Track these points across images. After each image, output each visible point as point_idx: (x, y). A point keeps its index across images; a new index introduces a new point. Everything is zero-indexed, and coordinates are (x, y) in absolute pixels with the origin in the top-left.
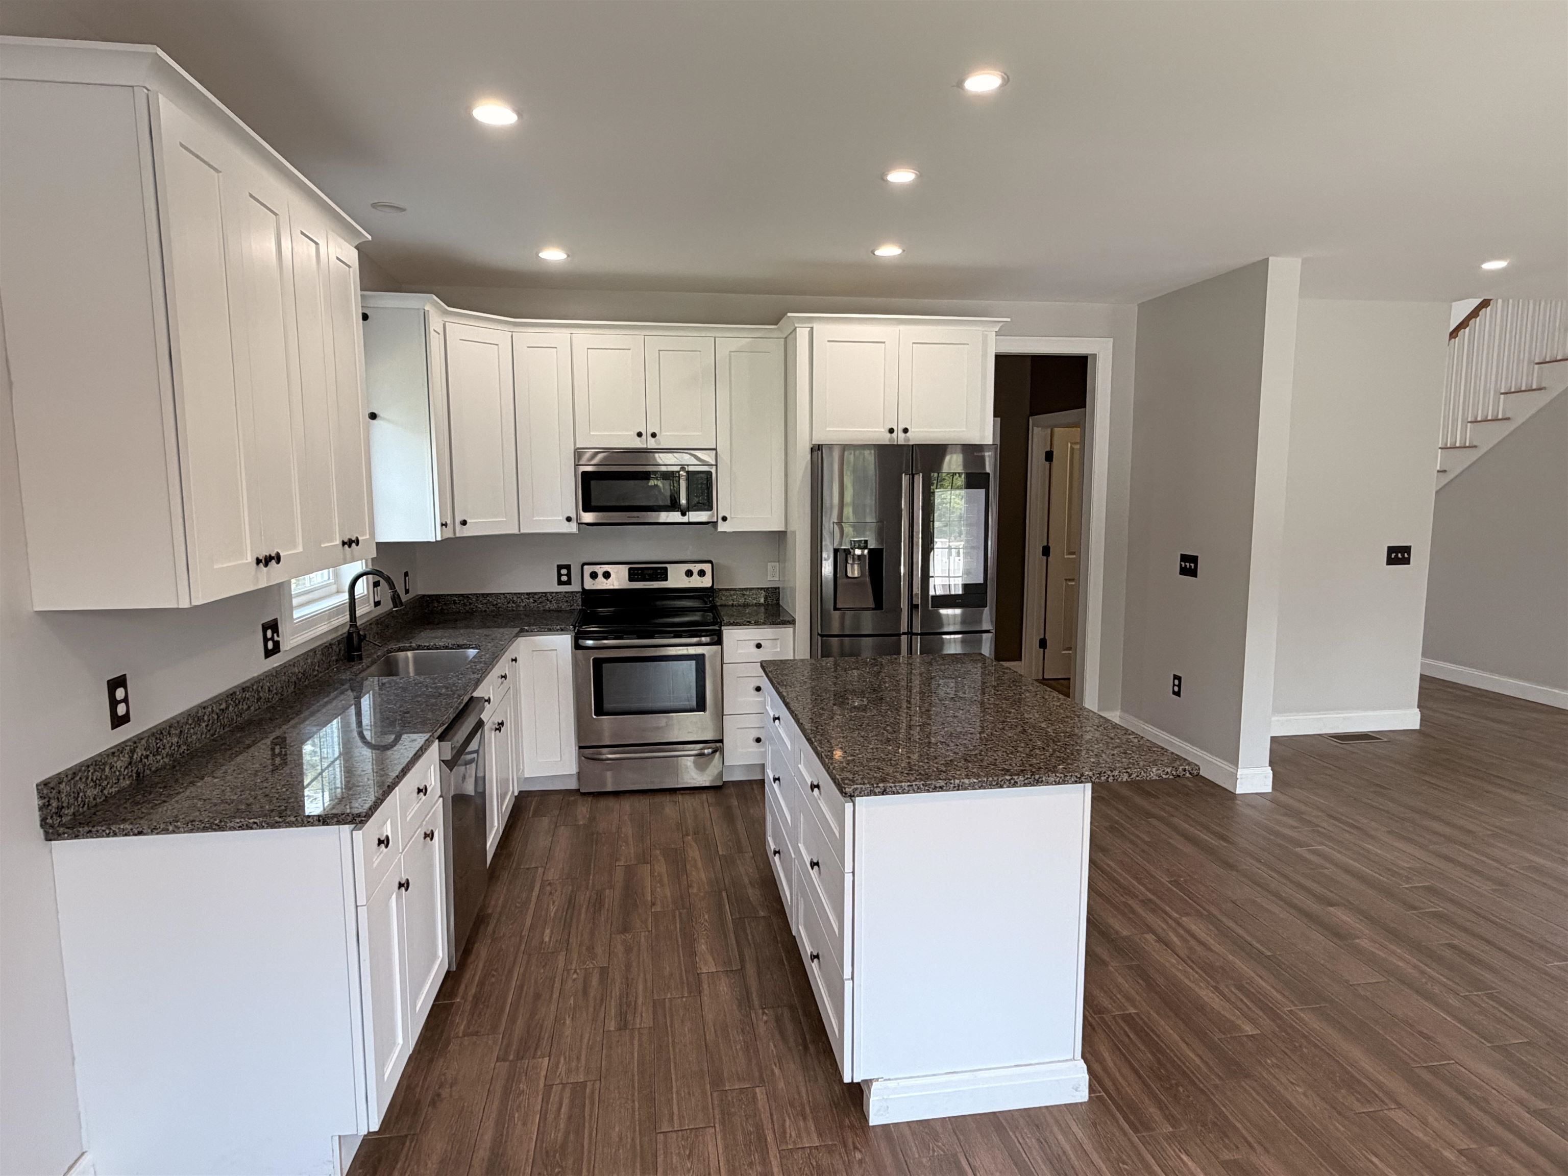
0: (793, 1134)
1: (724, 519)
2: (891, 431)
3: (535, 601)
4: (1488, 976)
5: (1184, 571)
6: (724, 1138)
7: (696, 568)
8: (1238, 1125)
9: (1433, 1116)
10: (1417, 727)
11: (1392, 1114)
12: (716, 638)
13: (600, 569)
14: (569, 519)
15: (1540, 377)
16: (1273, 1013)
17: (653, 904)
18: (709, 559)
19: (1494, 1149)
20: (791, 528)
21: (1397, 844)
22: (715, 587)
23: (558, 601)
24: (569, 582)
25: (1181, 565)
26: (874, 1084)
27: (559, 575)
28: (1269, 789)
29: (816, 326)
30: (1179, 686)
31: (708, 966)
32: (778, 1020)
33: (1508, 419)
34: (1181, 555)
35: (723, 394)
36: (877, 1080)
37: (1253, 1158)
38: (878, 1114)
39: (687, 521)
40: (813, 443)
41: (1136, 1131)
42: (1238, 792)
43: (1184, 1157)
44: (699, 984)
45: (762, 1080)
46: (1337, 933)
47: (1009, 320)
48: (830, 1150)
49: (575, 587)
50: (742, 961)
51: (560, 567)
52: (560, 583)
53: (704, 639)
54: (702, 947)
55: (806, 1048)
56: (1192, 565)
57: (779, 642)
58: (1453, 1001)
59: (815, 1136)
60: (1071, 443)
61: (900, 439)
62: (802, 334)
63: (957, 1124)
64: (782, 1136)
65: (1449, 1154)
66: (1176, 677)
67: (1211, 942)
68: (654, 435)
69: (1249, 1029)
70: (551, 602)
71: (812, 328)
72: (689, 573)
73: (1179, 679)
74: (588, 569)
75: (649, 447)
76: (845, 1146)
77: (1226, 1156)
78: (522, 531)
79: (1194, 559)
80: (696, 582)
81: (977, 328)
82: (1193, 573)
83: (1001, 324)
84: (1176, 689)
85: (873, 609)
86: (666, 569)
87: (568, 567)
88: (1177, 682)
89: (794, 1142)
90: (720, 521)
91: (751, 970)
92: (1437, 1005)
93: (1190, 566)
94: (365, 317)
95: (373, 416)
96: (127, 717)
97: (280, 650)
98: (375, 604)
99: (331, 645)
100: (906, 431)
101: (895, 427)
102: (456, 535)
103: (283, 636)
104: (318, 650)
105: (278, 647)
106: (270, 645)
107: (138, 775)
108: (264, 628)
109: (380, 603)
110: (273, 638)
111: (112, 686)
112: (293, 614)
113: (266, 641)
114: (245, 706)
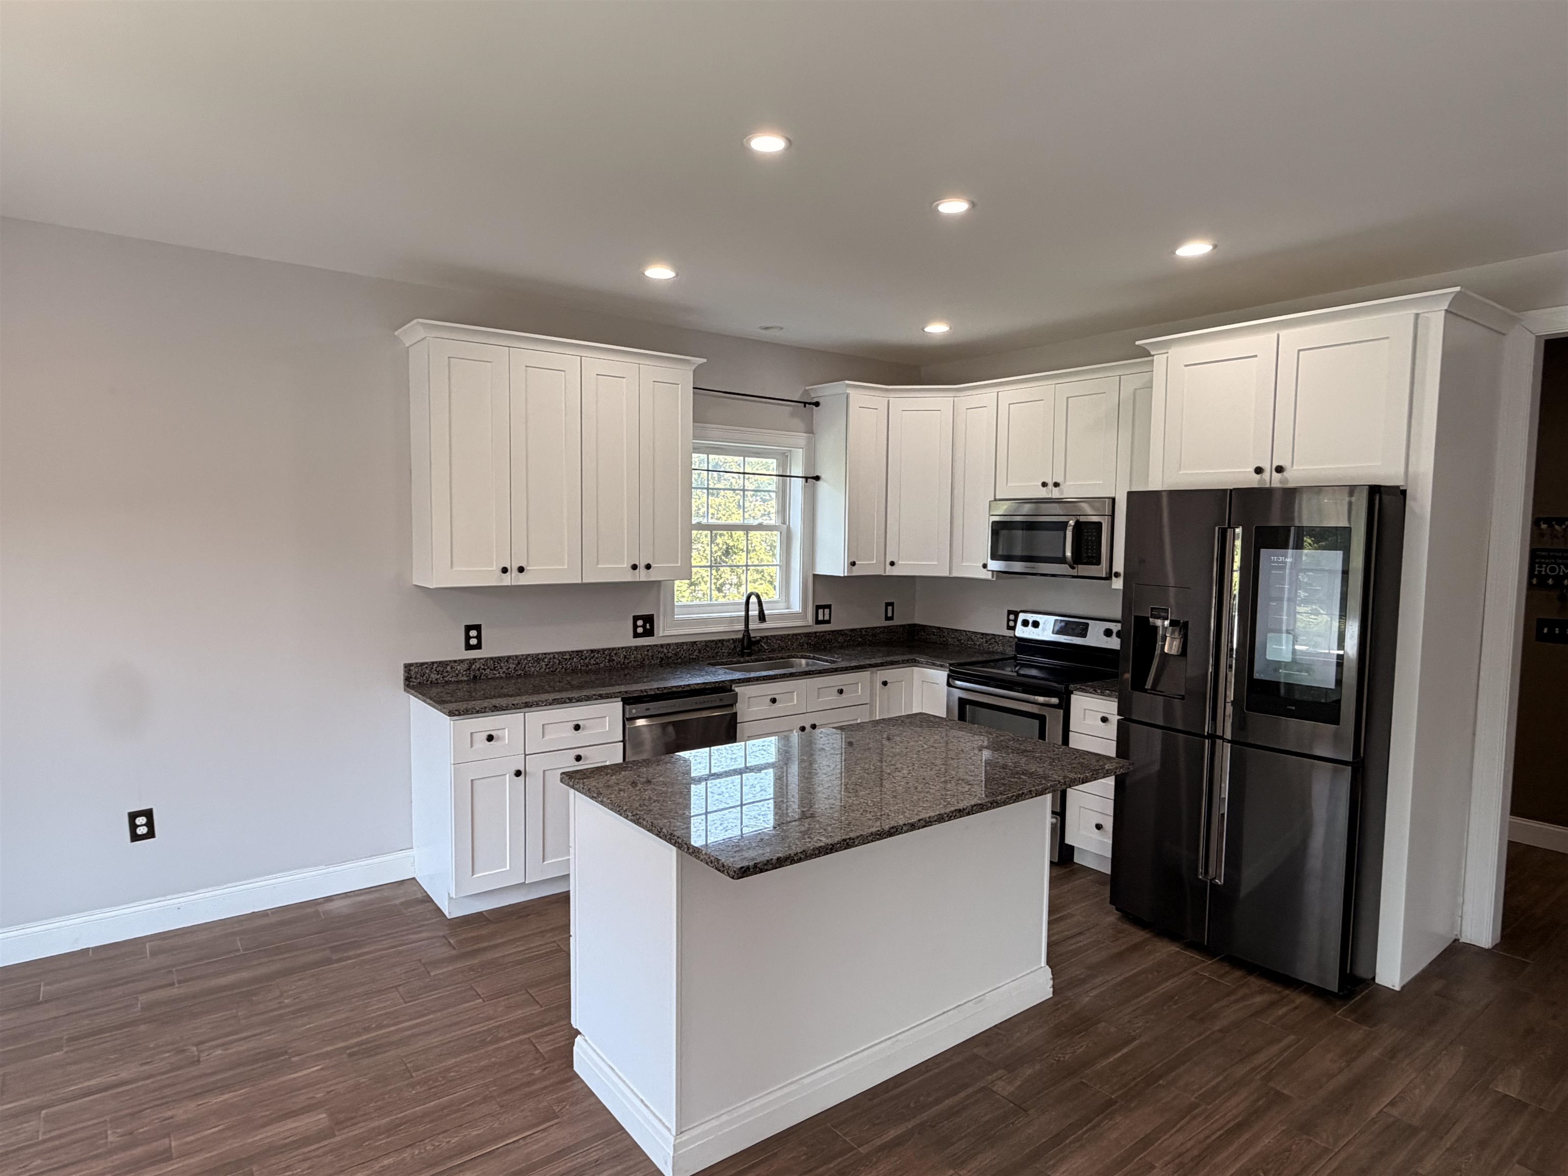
1: (1117, 575)
2: (1259, 470)
7: (1115, 628)
13: (1031, 617)
14: (985, 566)
29: (1174, 351)
35: (1125, 437)
39: (1076, 574)
51: (1009, 613)
61: (1275, 480)
62: (1160, 361)
68: (1056, 485)
71: (1168, 353)
72: (1108, 633)
74: (1022, 616)
75: (1054, 497)
78: (953, 575)
80: (1112, 643)
85: (1180, 698)
86: (1087, 625)
87: (1016, 613)
90: (1112, 576)
94: (817, 404)
95: (817, 478)
96: (478, 646)
97: (653, 635)
98: (818, 622)
99: (721, 641)
100: (1280, 469)
101: (1266, 466)
102: (887, 574)
103: (658, 627)
104: (701, 642)
105: (649, 633)
106: (640, 630)
107: (475, 677)
108: (636, 618)
109: (828, 622)
110: (644, 626)
111: (468, 628)
112: (673, 614)
113: (635, 627)
114: (592, 661)
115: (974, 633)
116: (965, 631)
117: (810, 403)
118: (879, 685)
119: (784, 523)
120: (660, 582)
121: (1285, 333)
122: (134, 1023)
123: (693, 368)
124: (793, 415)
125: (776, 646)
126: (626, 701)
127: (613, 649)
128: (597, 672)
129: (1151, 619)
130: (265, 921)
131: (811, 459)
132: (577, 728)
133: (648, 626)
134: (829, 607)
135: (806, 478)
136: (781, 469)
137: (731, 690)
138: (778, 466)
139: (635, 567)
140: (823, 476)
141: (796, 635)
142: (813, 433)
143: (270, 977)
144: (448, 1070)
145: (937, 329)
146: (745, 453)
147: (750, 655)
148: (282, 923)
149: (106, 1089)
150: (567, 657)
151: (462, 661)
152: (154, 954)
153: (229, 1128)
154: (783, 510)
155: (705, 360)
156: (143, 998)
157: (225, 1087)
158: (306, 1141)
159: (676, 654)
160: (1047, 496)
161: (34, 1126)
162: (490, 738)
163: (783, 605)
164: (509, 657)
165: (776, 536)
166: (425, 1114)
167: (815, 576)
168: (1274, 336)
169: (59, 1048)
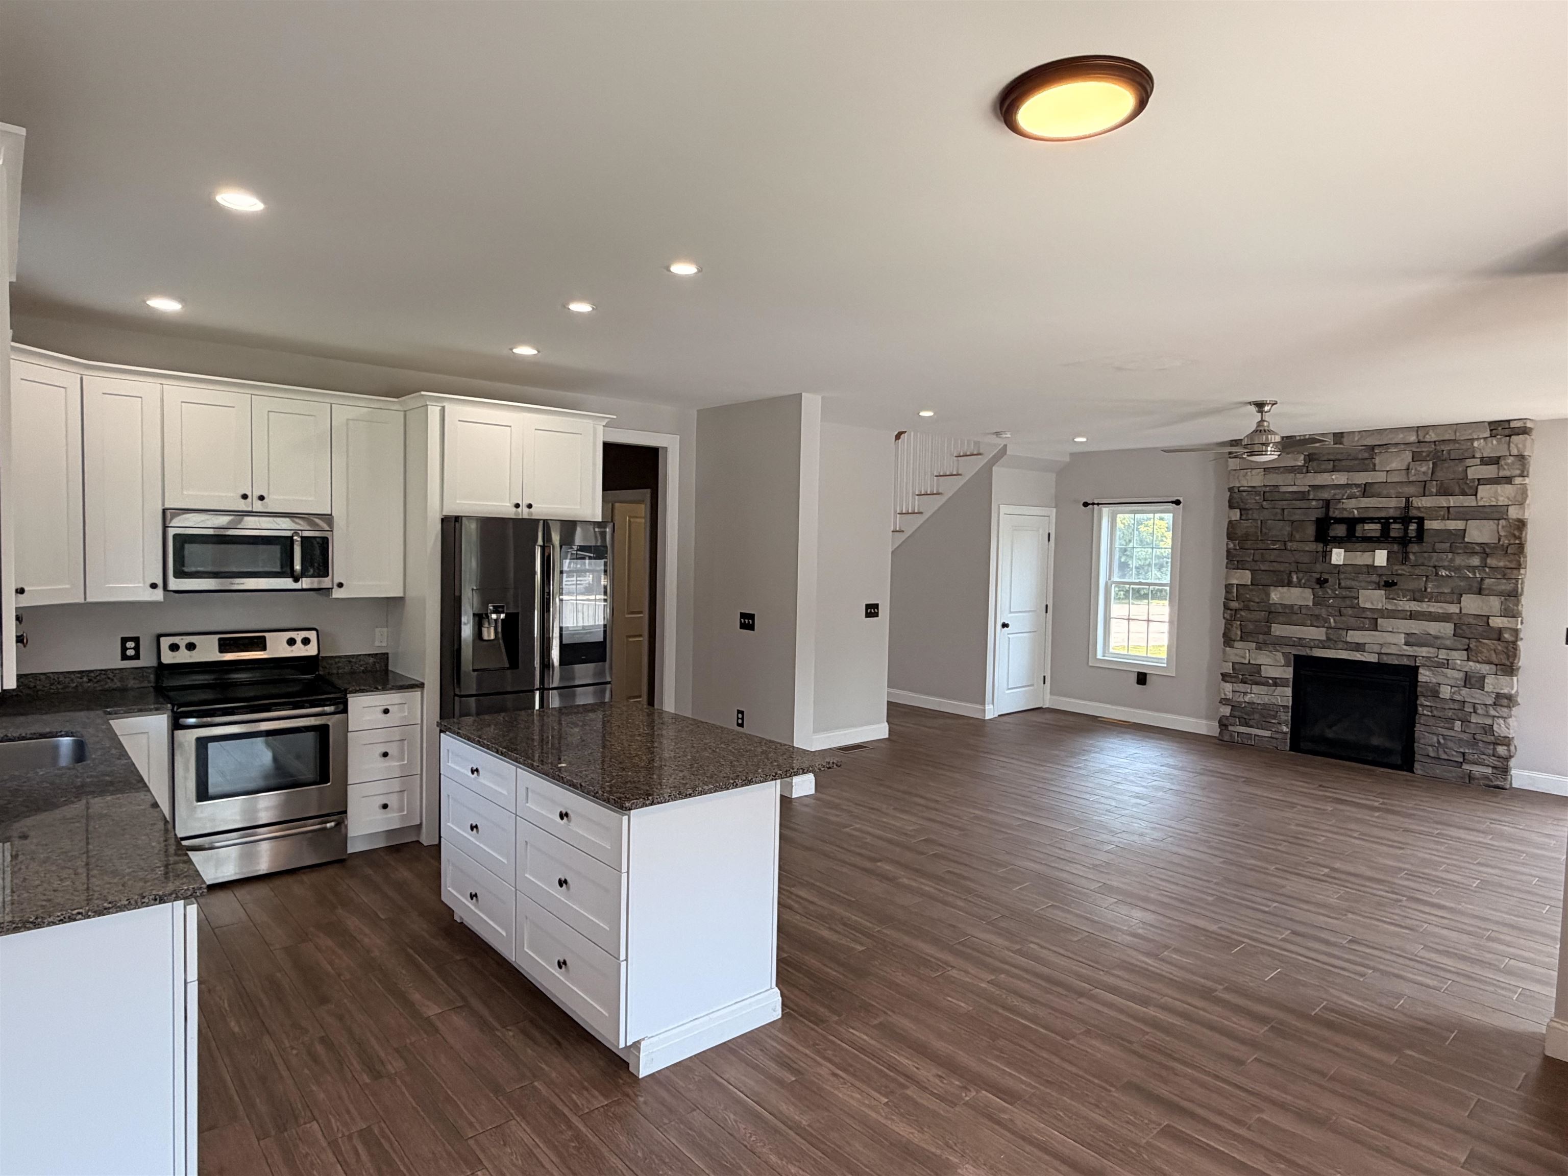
0: (584, 1102)
1: (340, 585)
2: (517, 506)
3: (90, 680)
4: (972, 885)
5: (743, 626)
6: (528, 1123)
7: (299, 636)
8: (874, 1003)
9: (972, 970)
10: (887, 736)
11: (950, 973)
12: (341, 707)
13: (182, 641)
14: (154, 586)
15: (938, 485)
16: (870, 936)
17: (339, 975)
18: (314, 626)
19: (1003, 976)
20: (411, 594)
21: (901, 816)
22: (322, 655)
23: (122, 679)
24: (137, 657)
25: (741, 621)
26: (642, 1043)
27: (124, 649)
28: (813, 792)
29: (449, 407)
30: (742, 719)
31: (432, 1010)
32: (524, 1032)
33: (921, 513)
34: (741, 613)
35: (339, 461)
36: (643, 1039)
37: (890, 1019)
38: (646, 1068)
39: (300, 587)
40: (444, 514)
41: (817, 1025)
42: (794, 796)
43: (851, 1030)
44: (432, 1025)
45: (534, 1076)
46: (884, 877)
47: (615, 417)
48: (618, 1103)
49: (147, 660)
50: (464, 998)
51: (124, 640)
52: (124, 657)
53: (328, 709)
54: (416, 997)
55: (559, 1044)
56: (751, 621)
57: (406, 706)
58: (960, 903)
59: (601, 1098)
60: (630, 517)
61: (524, 513)
62: (434, 411)
63: (701, 1058)
64: (575, 1108)
65: (983, 985)
66: (739, 712)
67: (815, 900)
68: (261, 498)
69: (860, 948)
70: (112, 680)
71: (443, 408)
72: (292, 642)
73: (742, 713)
74: (165, 642)
75: (254, 510)
76: (628, 1096)
77: (876, 1022)
78: (89, 600)
79: (752, 617)
80: (300, 651)
81: (588, 421)
82: (751, 627)
83: (607, 420)
84: (740, 721)
85: (508, 668)
86: (264, 637)
87: (136, 640)
88: (740, 716)
89: (587, 1108)
90: (335, 586)
91: (475, 1003)
92: (954, 908)
93: (749, 622)
100: (530, 506)
160: (250, 509)
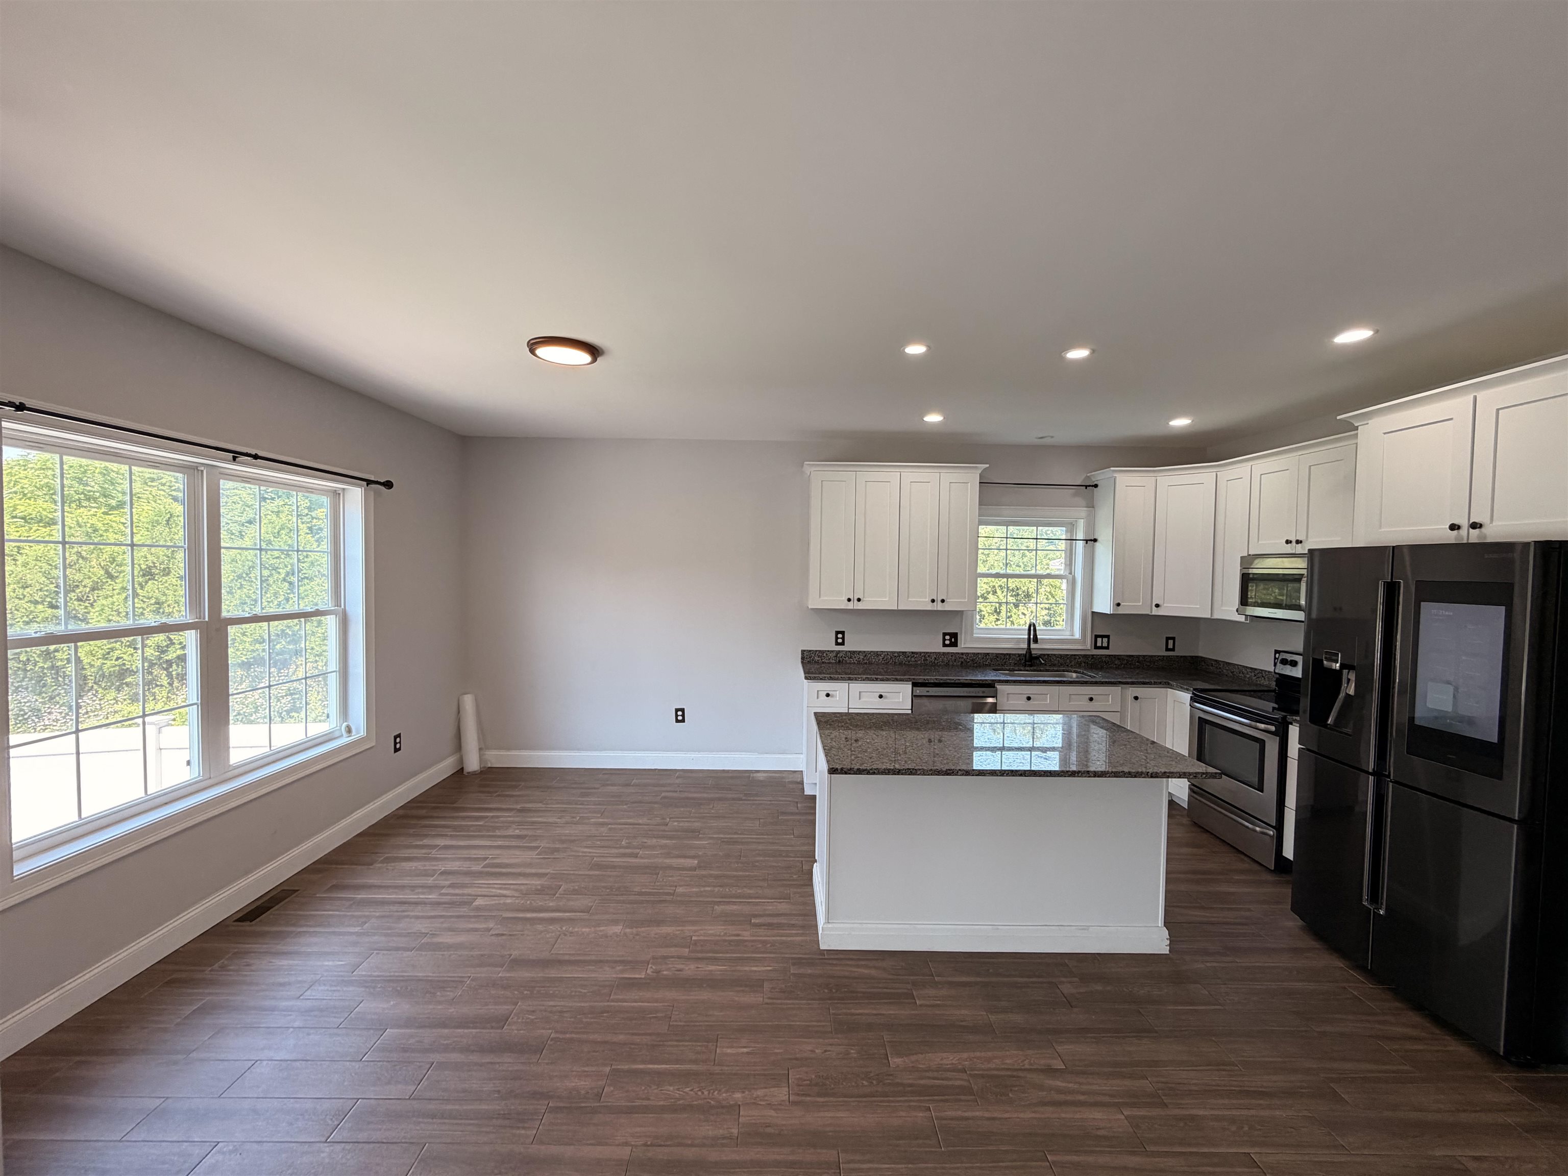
2: (1454, 527)
3: (1255, 675)
12: (1274, 728)
14: (1237, 610)
23: (1268, 679)
61: (1472, 536)
68: (1299, 542)
70: (1264, 678)
77: (766, 985)
78: (1214, 617)
94: (1096, 486)
95: (1095, 540)
96: (843, 644)
97: (957, 646)
98: (1096, 647)
99: (1009, 655)
100: (1474, 526)
101: (1464, 523)
102: (1153, 614)
103: (961, 640)
104: (993, 654)
105: (954, 644)
106: (947, 642)
107: (839, 661)
108: (945, 634)
109: (1107, 648)
110: (950, 640)
111: (837, 633)
112: (972, 633)
113: (944, 640)
114: (913, 659)
115: (1244, 666)
116: (1238, 665)
117: (1089, 486)
118: (1130, 698)
119: (1071, 573)
120: (962, 612)
121: (1482, 395)
122: (656, 803)
123: (980, 472)
124: (1075, 495)
125: (1056, 662)
126: (915, 685)
127: (927, 653)
128: (916, 666)
129: (1325, 662)
130: (726, 775)
131: (1091, 525)
132: (881, 697)
133: (953, 640)
134: (1108, 637)
135: (1087, 541)
136: (1069, 534)
137: (994, 687)
138: (1067, 531)
139: (933, 601)
140: (1099, 539)
141: (1075, 655)
142: (1093, 507)
143: (712, 799)
144: (758, 861)
145: (1180, 423)
146: (1037, 525)
147: (1031, 666)
148: (732, 778)
149: (631, 824)
150: (896, 655)
151: (832, 651)
152: (678, 777)
153: (661, 854)
154: (1070, 563)
155: (988, 465)
156: (663, 794)
157: (670, 838)
158: (684, 869)
159: (973, 660)
160: (1291, 552)
161: (604, 830)
162: (828, 695)
163: (1068, 633)
164: (860, 652)
165: (1064, 585)
166: (734, 876)
167: (1093, 613)
168: (1471, 397)
169: (626, 804)
